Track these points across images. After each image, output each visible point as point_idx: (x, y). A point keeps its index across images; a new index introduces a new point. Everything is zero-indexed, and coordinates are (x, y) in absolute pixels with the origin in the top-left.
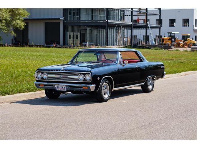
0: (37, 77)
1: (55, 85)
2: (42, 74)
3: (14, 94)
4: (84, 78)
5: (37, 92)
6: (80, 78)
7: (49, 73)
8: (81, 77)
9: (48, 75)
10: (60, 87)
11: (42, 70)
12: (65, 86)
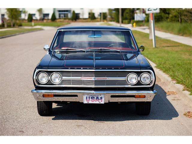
9: (63, 77)
10: (93, 97)
11: (48, 69)
12: (102, 96)
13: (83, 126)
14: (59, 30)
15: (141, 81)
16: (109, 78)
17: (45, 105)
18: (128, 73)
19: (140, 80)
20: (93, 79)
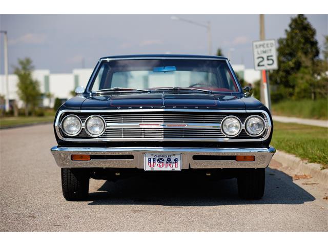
7: (109, 117)
9: (108, 124)
10: (161, 159)
11: (81, 109)
12: (178, 157)
13: (143, 211)
14: (102, 60)
15: (247, 131)
16: (190, 124)
17: (76, 180)
18: (224, 117)
19: (244, 128)
20: (161, 125)
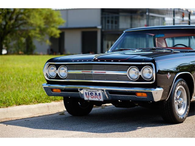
0: (48, 74)
1: (81, 89)
2: (57, 69)
3: (7, 107)
4: (140, 74)
5: (53, 103)
6: (131, 75)
7: (70, 67)
8: (133, 73)
10: (92, 93)
12: (100, 92)
